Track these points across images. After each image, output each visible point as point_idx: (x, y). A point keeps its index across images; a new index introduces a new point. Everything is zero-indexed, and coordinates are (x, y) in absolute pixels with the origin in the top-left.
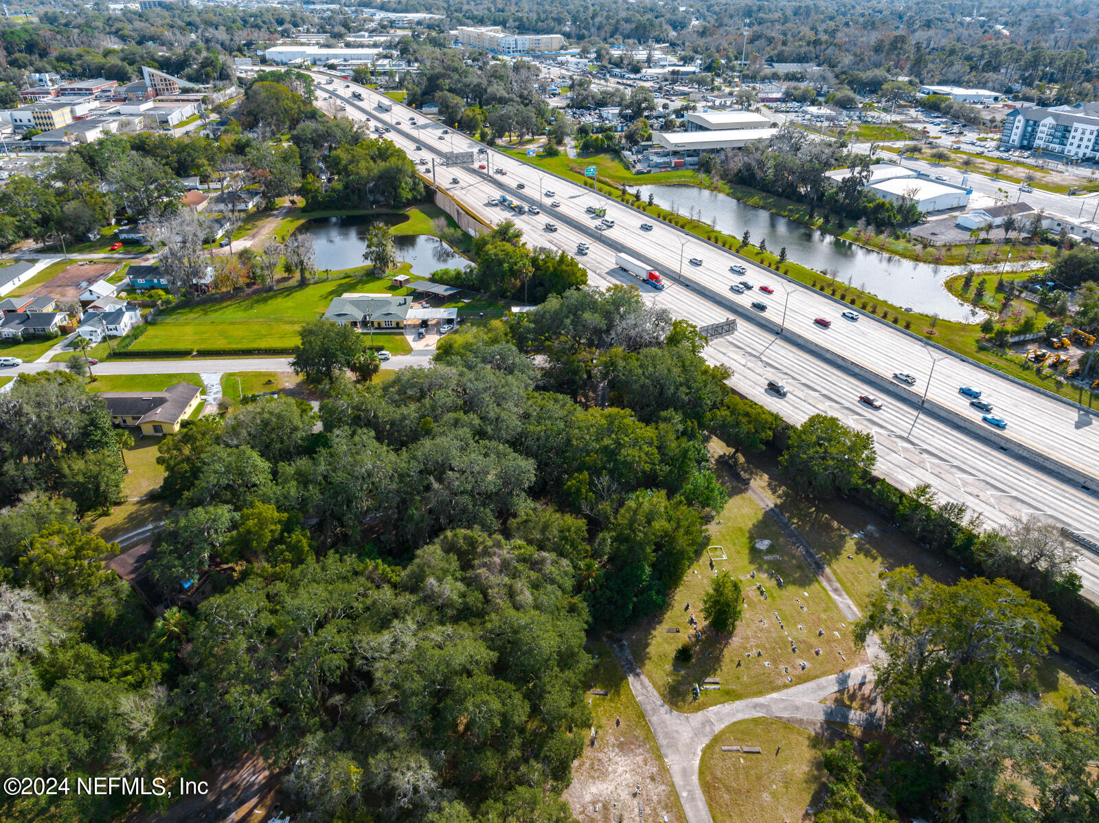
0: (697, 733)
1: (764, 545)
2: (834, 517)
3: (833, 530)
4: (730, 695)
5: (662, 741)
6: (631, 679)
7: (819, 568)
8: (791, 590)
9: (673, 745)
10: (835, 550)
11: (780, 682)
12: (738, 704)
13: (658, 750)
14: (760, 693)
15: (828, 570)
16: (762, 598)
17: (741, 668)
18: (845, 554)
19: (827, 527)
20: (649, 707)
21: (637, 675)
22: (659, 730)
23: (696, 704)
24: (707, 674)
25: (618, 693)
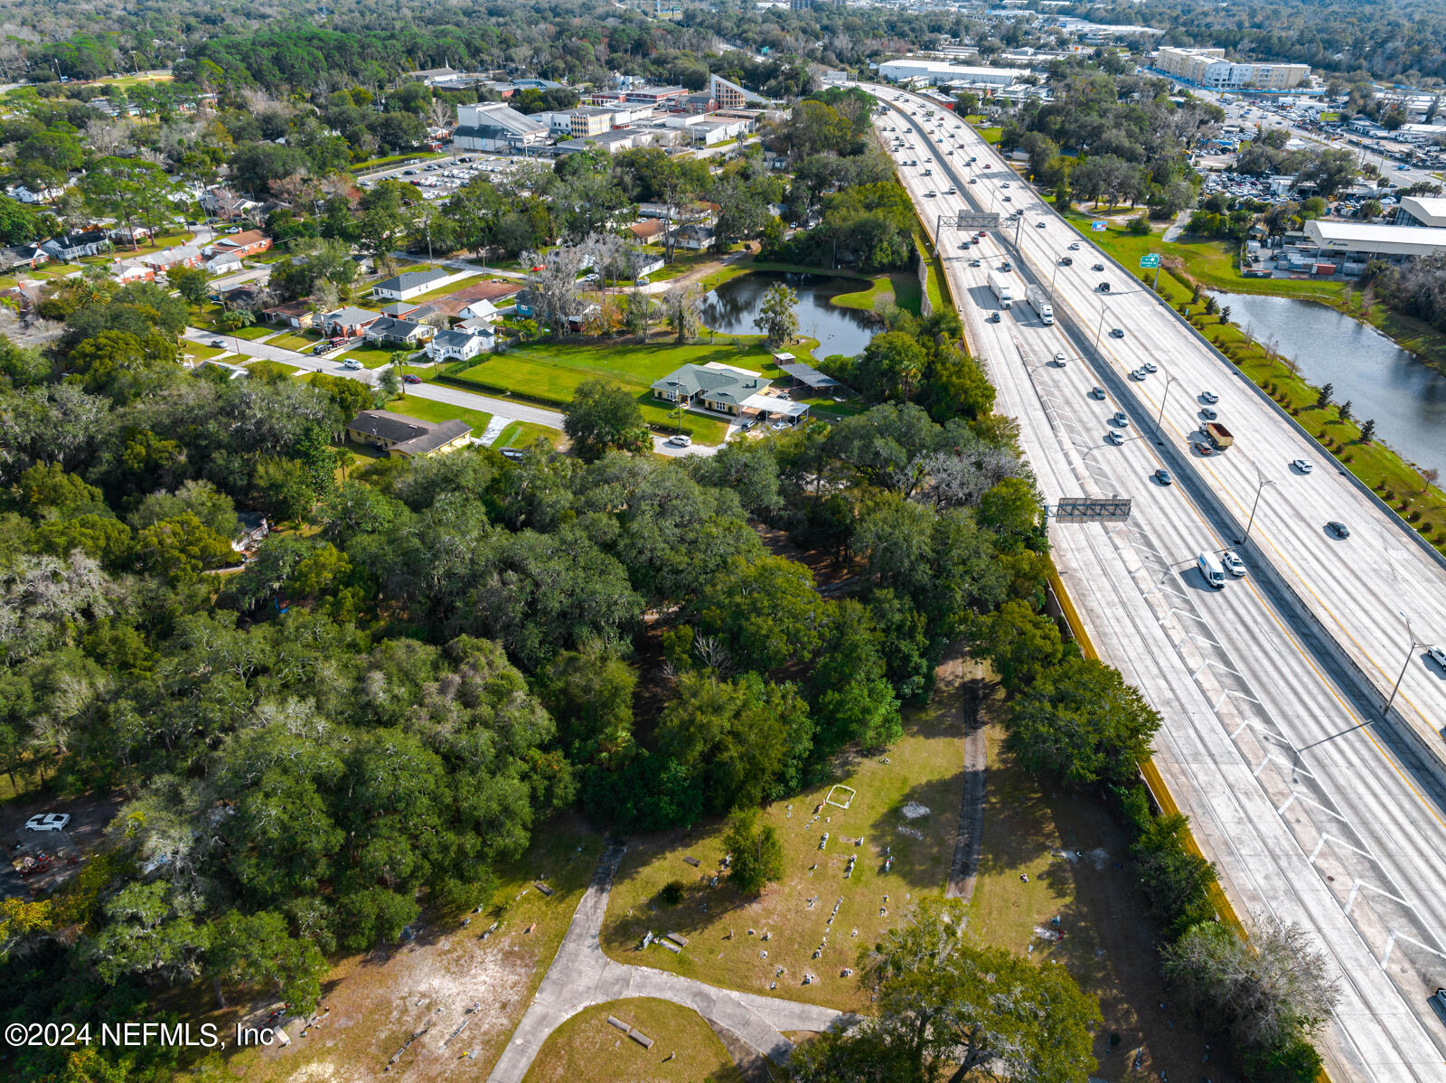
0: (600, 986)
1: (912, 812)
2: (1054, 818)
3: (1039, 831)
4: (683, 966)
5: (554, 974)
6: (591, 891)
7: (965, 871)
8: (894, 881)
9: (560, 985)
10: (1012, 858)
11: (756, 983)
12: (682, 981)
13: (541, 980)
14: (719, 982)
15: (972, 881)
16: (842, 874)
17: (727, 943)
18: (1023, 870)
19: (1036, 826)
20: (578, 931)
21: (602, 890)
22: (564, 960)
23: (632, 954)
24: (679, 928)
25: (562, 899)
